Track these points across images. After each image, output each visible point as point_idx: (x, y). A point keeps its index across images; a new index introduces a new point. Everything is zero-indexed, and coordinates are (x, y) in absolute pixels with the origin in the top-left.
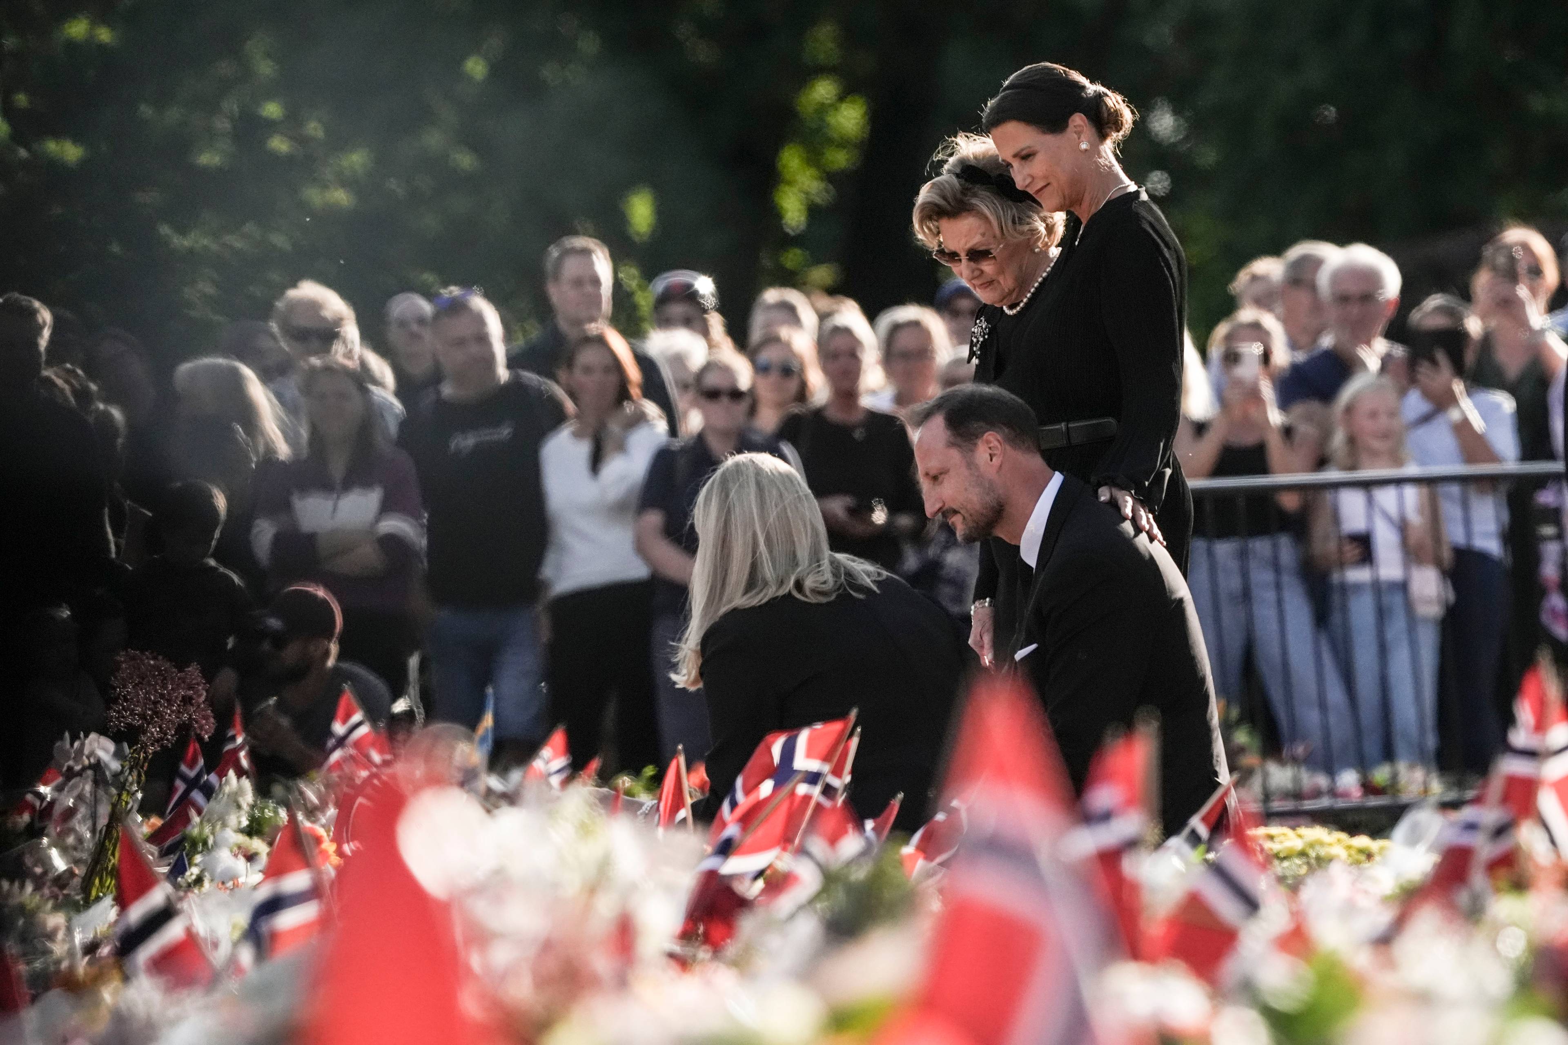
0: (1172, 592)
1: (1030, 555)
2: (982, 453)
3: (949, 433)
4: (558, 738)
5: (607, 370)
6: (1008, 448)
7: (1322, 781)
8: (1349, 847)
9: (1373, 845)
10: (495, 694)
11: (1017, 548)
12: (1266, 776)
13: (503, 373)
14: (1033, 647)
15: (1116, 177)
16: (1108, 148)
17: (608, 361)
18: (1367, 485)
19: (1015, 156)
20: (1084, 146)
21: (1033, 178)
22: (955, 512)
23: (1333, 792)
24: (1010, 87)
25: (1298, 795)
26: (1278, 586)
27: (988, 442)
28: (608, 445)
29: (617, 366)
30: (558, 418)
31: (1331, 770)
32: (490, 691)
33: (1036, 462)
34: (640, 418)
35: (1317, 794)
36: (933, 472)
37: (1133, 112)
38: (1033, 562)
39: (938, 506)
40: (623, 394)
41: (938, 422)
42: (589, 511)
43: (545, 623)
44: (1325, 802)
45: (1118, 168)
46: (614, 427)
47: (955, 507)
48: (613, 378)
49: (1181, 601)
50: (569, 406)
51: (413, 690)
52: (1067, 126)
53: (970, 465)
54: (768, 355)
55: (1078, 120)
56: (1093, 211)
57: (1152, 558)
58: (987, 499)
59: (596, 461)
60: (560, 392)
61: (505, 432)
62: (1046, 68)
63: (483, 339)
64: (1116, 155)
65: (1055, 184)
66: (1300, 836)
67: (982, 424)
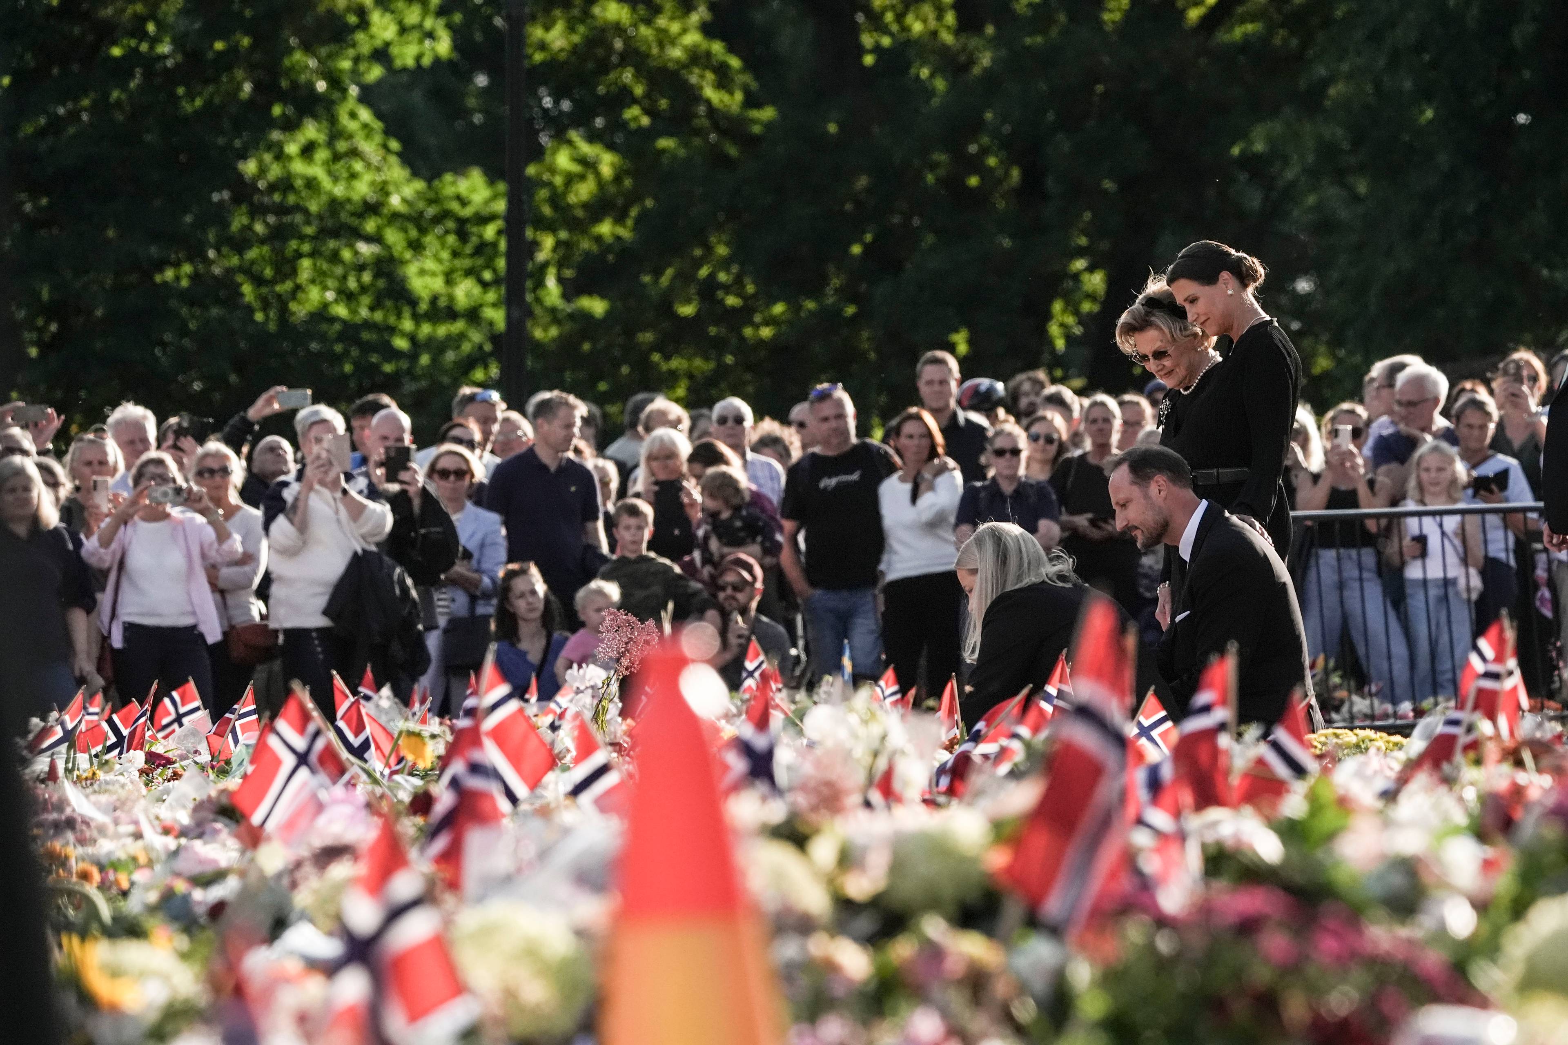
0: (1279, 578)
1: (1185, 553)
2: (1153, 489)
3: (1131, 476)
4: (890, 674)
5: (922, 436)
6: (1170, 484)
7: (1389, 708)
8: (1388, 742)
9: (1404, 741)
10: (849, 643)
11: (1177, 548)
12: (1352, 704)
13: (854, 440)
14: (1188, 612)
15: (1256, 311)
16: (1249, 294)
17: (923, 430)
18: (1433, 514)
19: (1185, 300)
20: (1230, 292)
21: (1198, 314)
22: (1136, 528)
23: (1395, 715)
24: (1182, 257)
25: (1372, 717)
26: (1361, 579)
27: (1157, 482)
28: (923, 487)
29: (929, 434)
30: (891, 469)
31: (1395, 702)
32: (846, 641)
33: (1190, 494)
34: (943, 469)
35: (1386, 716)
36: (1121, 502)
37: (1264, 268)
38: (1187, 558)
39: (1125, 523)
40: (933, 453)
41: (1124, 469)
42: (909, 527)
43: (881, 598)
44: (1391, 721)
45: (1257, 306)
46: (927, 475)
47: (1136, 524)
48: (925, 442)
49: (1284, 584)
50: (897, 459)
51: (801, 643)
52: (1218, 280)
53: (1146, 496)
54: (1036, 429)
55: (1225, 275)
56: (1240, 334)
57: (1265, 555)
58: (1158, 518)
59: (915, 496)
60: (891, 451)
61: (855, 477)
62: (1205, 244)
63: (841, 416)
64: (1255, 297)
65: (1212, 317)
66: (1357, 735)
67: (1153, 470)
